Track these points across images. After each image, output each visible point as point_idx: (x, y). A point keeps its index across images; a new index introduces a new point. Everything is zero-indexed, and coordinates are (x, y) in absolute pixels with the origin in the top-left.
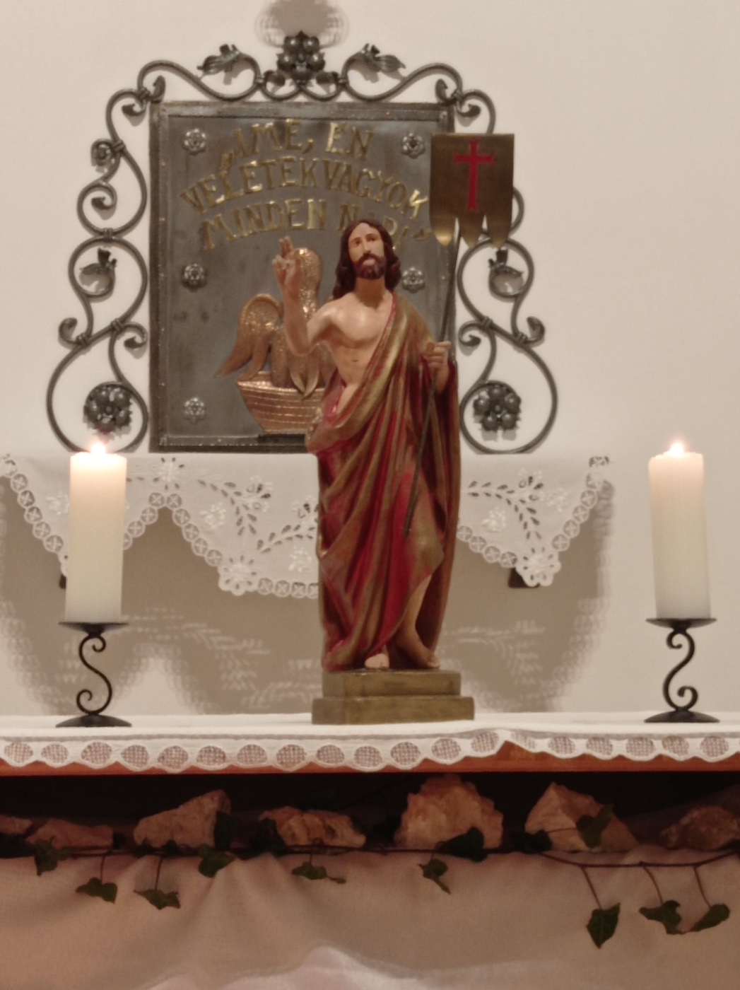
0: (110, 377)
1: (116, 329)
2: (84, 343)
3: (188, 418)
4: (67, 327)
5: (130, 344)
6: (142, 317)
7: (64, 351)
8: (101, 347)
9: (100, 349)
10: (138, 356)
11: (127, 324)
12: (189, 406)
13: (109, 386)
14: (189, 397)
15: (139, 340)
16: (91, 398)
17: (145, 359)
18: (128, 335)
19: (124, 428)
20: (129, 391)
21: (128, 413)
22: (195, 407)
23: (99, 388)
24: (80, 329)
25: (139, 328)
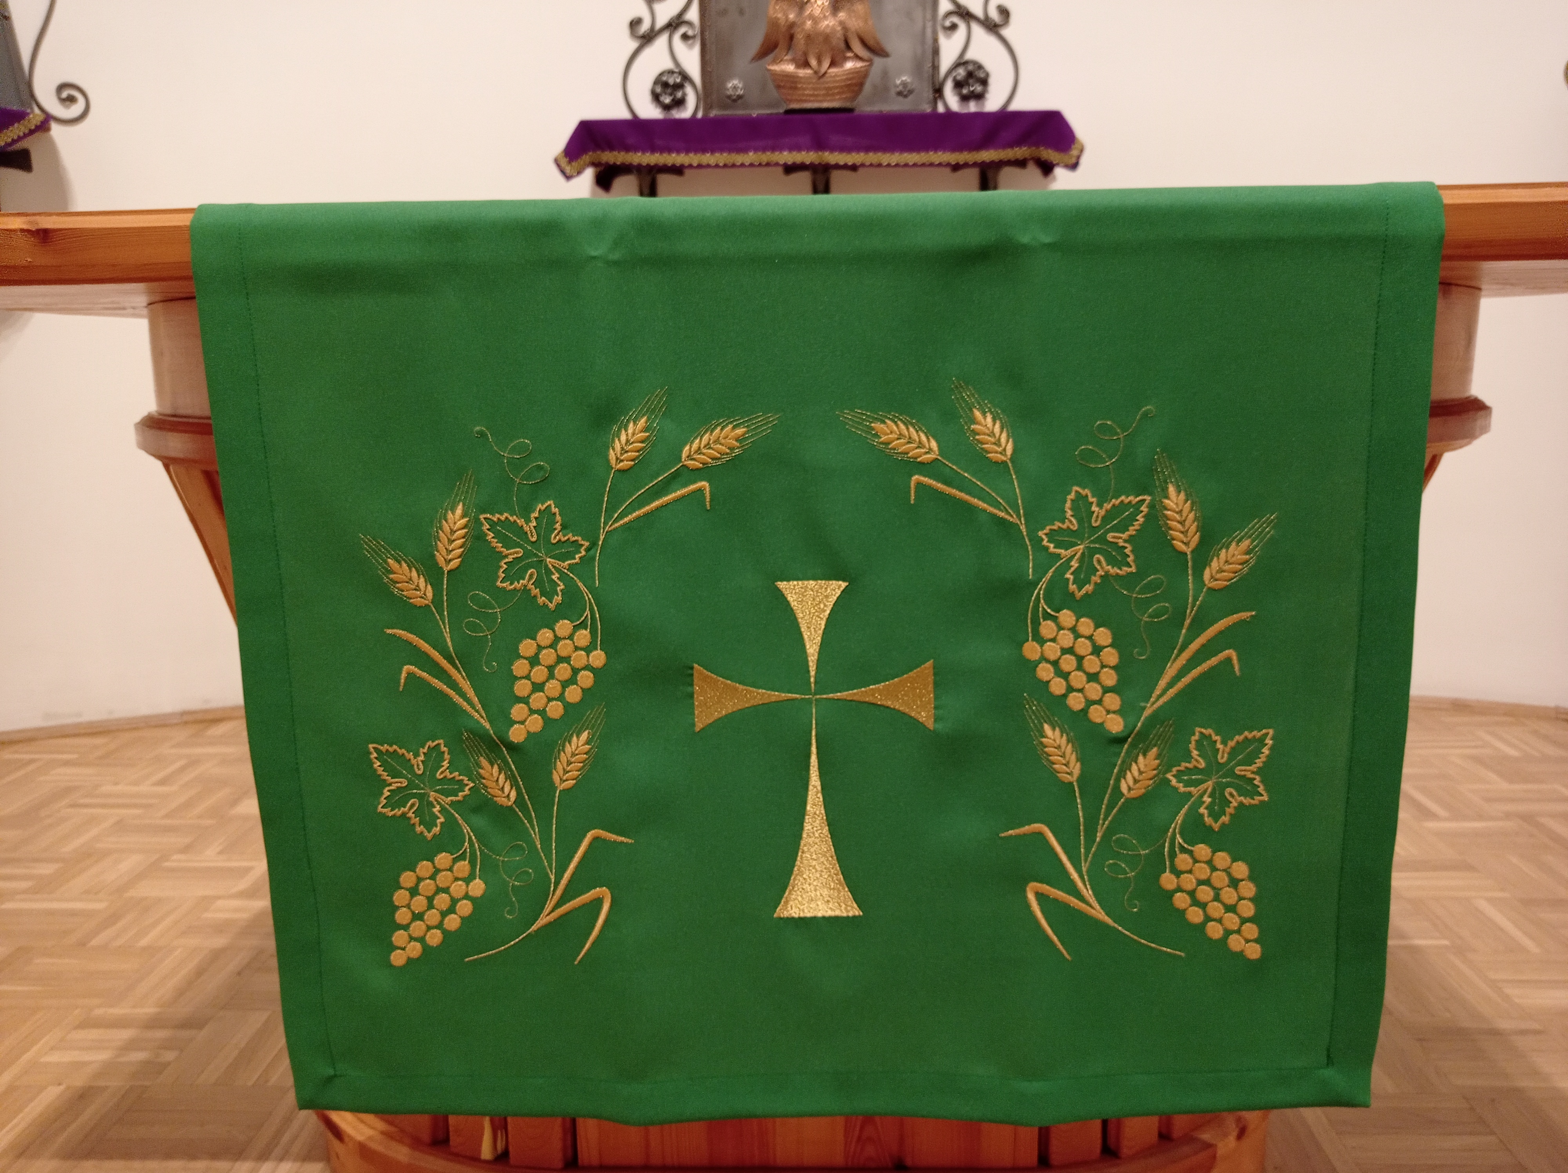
0: (669, 65)
1: (673, 25)
2: (647, 39)
3: (729, 97)
4: (635, 24)
5: (685, 37)
6: (693, 15)
7: (634, 45)
8: (663, 40)
9: (661, 42)
10: (691, 47)
11: (681, 20)
12: (731, 87)
13: (671, 72)
14: (731, 77)
15: (690, 33)
16: (656, 82)
17: (697, 49)
18: (683, 30)
19: (681, 108)
20: (686, 77)
21: (684, 95)
22: (735, 88)
23: (661, 74)
24: (645, 27)
25: (689, 24)
